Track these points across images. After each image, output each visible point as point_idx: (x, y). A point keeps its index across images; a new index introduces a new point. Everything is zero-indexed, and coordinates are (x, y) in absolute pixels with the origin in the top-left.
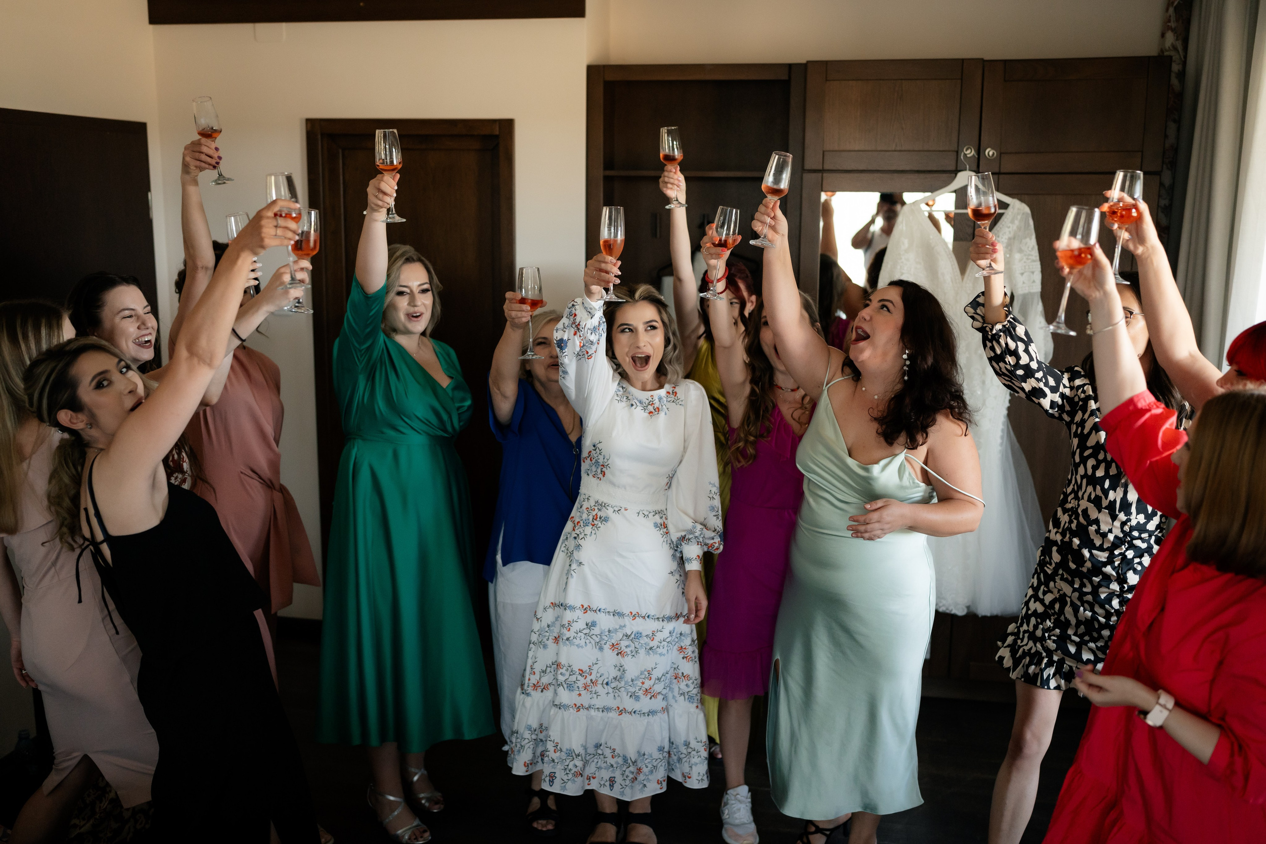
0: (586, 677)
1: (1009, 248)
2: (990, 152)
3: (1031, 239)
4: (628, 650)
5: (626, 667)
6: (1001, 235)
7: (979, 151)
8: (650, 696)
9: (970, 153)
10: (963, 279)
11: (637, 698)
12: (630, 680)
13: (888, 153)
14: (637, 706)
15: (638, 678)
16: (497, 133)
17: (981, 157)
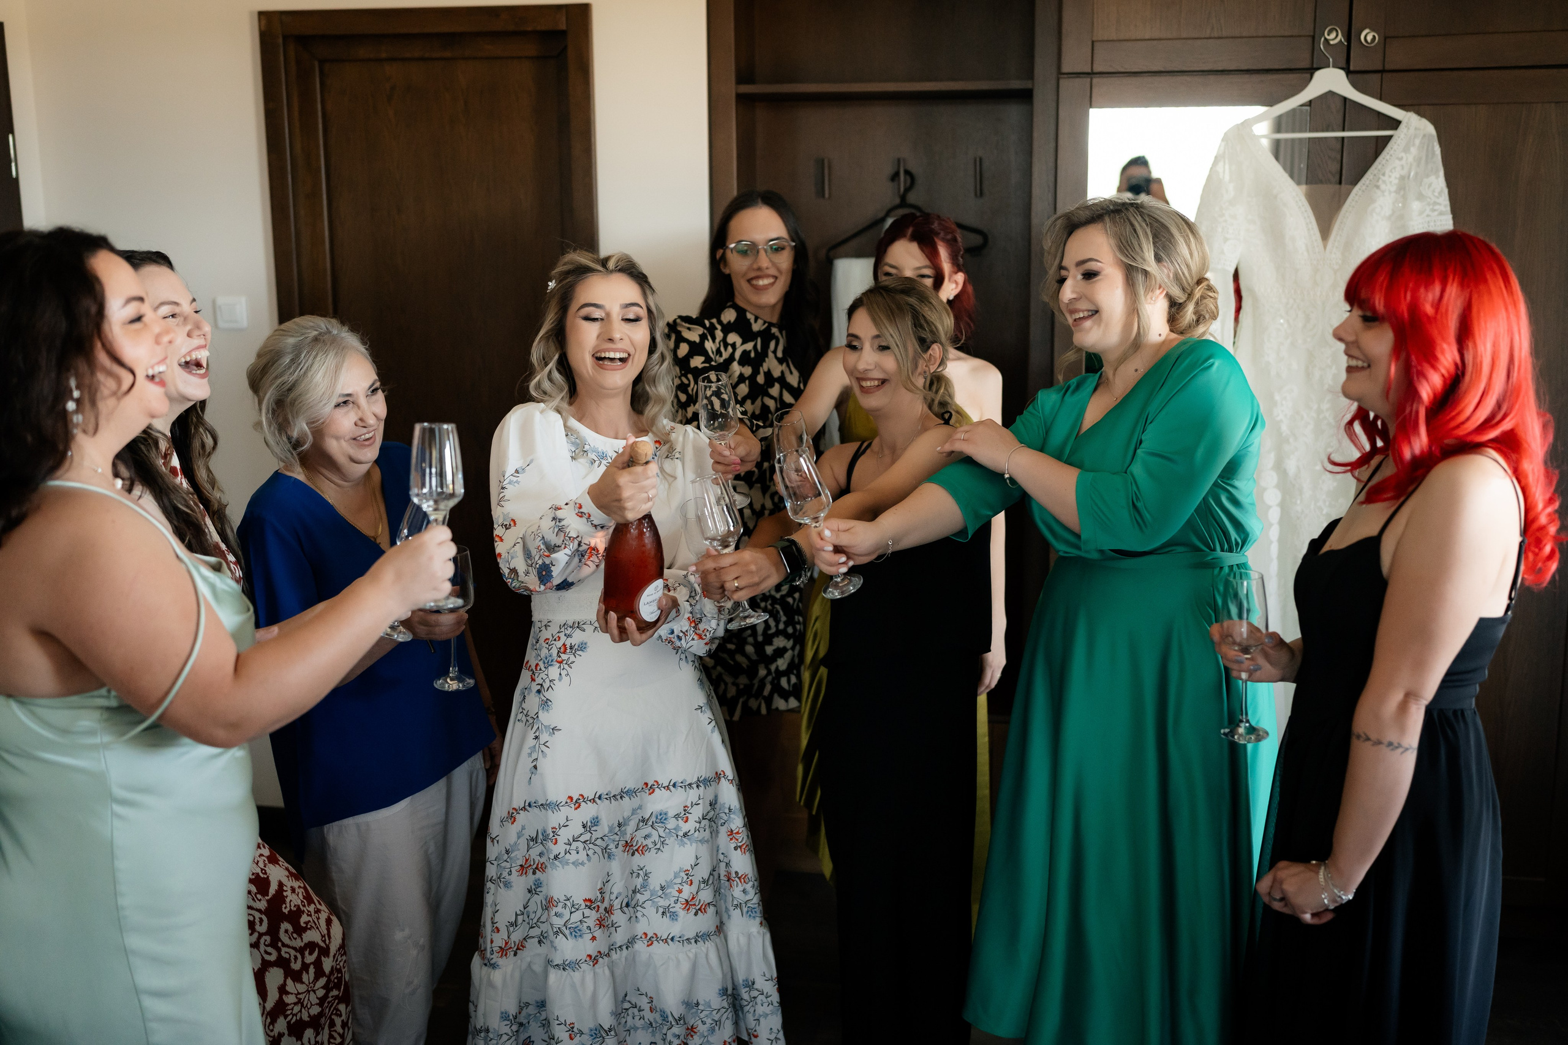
0: (598, 906)
1: (1402, 193)
2: (1368, 35)
3: (1437, 177)
4: (649, 842)
5: (648, 869)
6: (1387, 172)
7: (1350, 35)
8: (694, 911)
9: (1335, 37)
10: (1325, 247)
11: (674, 916)
12: (658, 888)
13: (1199, 42)
14: (676, 929)
15: (670, 884)
16: (563, 27)
17: (1352, 45)
